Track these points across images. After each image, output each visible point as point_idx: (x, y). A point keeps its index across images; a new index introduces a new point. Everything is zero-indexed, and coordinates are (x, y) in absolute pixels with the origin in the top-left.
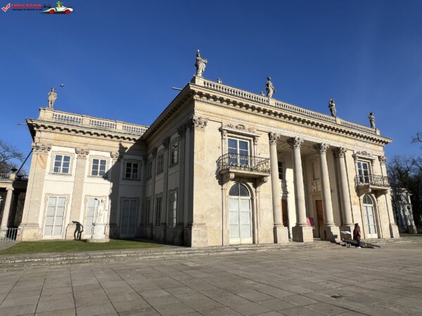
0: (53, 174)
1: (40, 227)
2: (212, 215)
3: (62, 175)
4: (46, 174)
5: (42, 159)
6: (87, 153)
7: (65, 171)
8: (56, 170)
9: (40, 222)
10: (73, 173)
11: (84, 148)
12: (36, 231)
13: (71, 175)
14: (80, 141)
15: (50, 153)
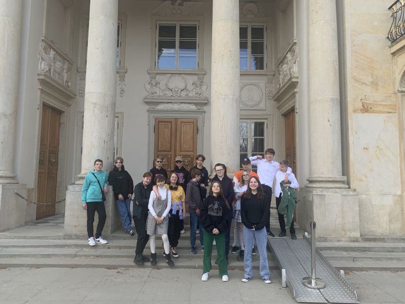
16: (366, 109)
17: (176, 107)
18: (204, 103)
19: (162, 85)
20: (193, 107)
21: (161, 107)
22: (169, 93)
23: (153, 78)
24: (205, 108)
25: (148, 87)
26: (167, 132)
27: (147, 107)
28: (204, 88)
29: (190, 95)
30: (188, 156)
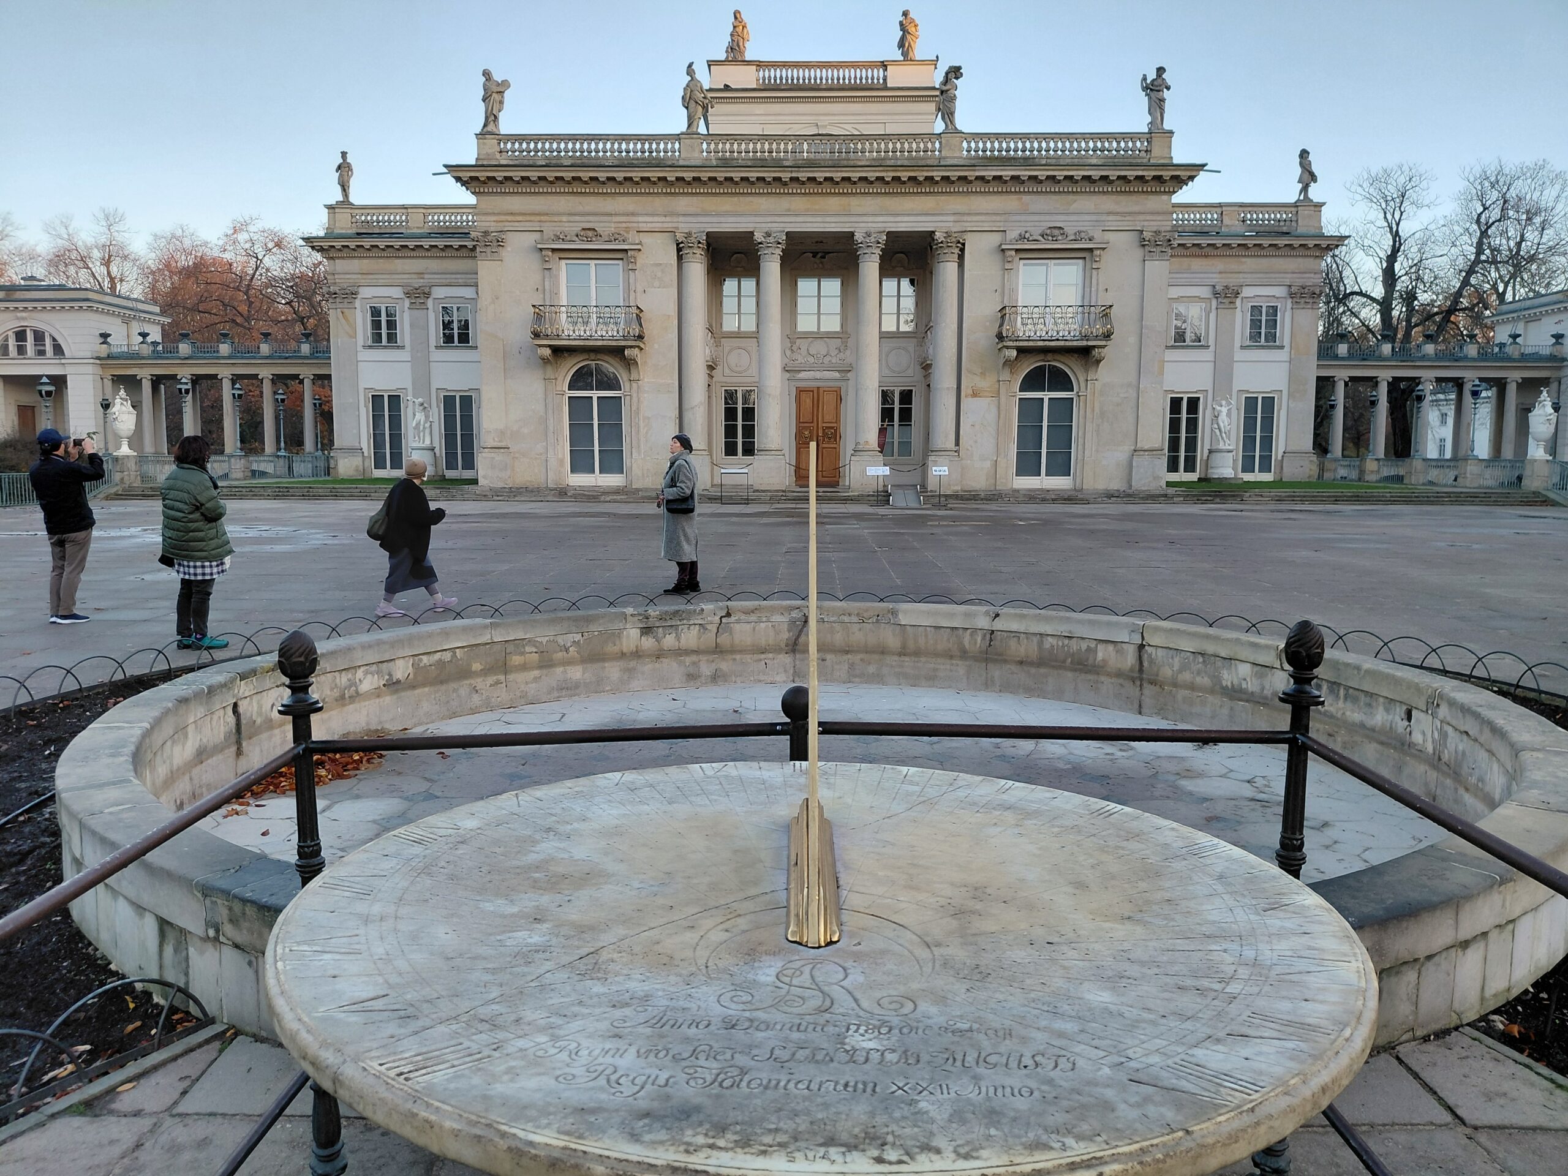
0: (370, 347)
1: (366, 454)
2: (526, 431)
3: (385, 347)
4: (360, 348)
5: (345, 318)
6: (427, 295)
7: (392, 338)
8: (377, 338)
9: (364, 445)
10: (407, 344)
11: (417, 282)
12: (357, 461)
13: (403, 347)
14: (409, 267)
15: (357, 303)
16: (975, 395)
17: (818, 375)
18: (846, 370)
19: (804, 351)
20: (837, 375)
21: (802, 375)
22: (811, 360)
23: (793, 343)
24: (849, 375)
25: (788, 353)
26: (809, 402)
27: (788, 375)
28: (848, 352)
29: (834, 361)
30: (832, 428)
